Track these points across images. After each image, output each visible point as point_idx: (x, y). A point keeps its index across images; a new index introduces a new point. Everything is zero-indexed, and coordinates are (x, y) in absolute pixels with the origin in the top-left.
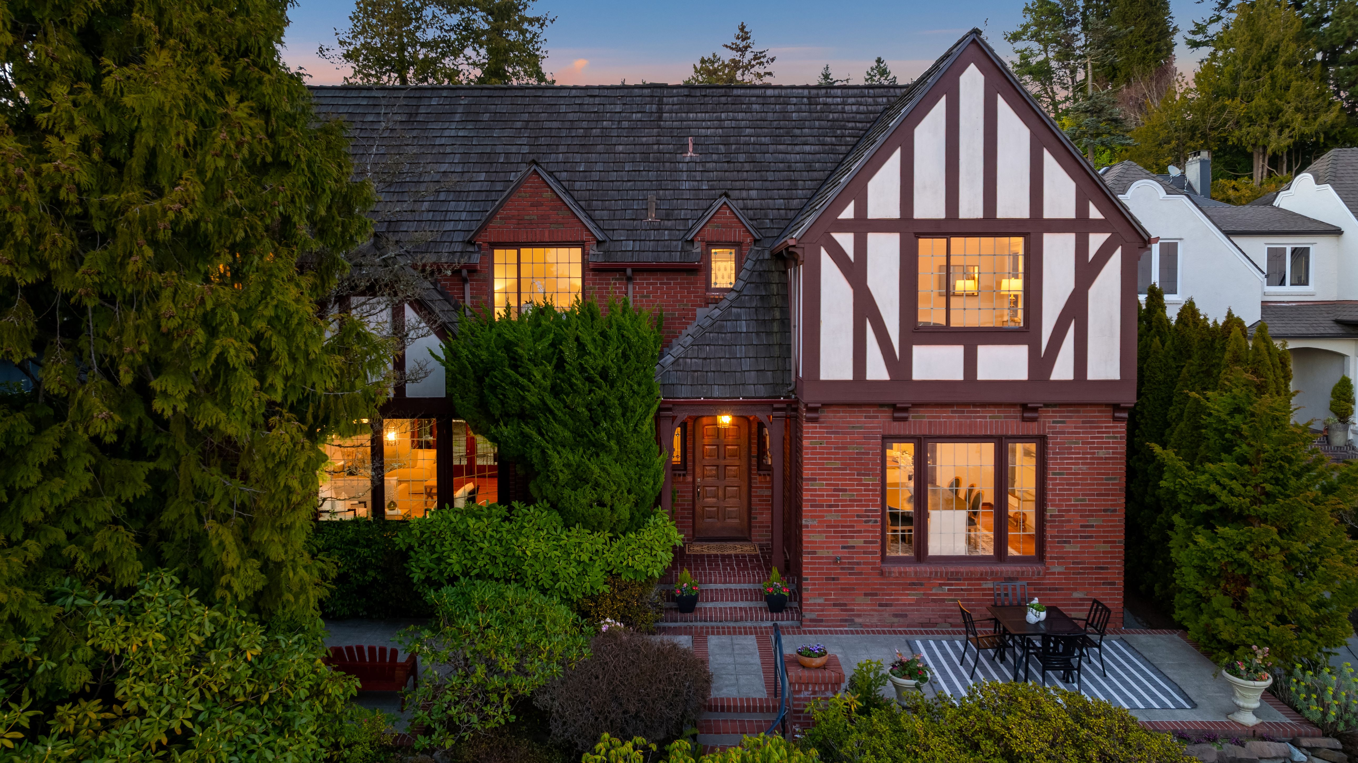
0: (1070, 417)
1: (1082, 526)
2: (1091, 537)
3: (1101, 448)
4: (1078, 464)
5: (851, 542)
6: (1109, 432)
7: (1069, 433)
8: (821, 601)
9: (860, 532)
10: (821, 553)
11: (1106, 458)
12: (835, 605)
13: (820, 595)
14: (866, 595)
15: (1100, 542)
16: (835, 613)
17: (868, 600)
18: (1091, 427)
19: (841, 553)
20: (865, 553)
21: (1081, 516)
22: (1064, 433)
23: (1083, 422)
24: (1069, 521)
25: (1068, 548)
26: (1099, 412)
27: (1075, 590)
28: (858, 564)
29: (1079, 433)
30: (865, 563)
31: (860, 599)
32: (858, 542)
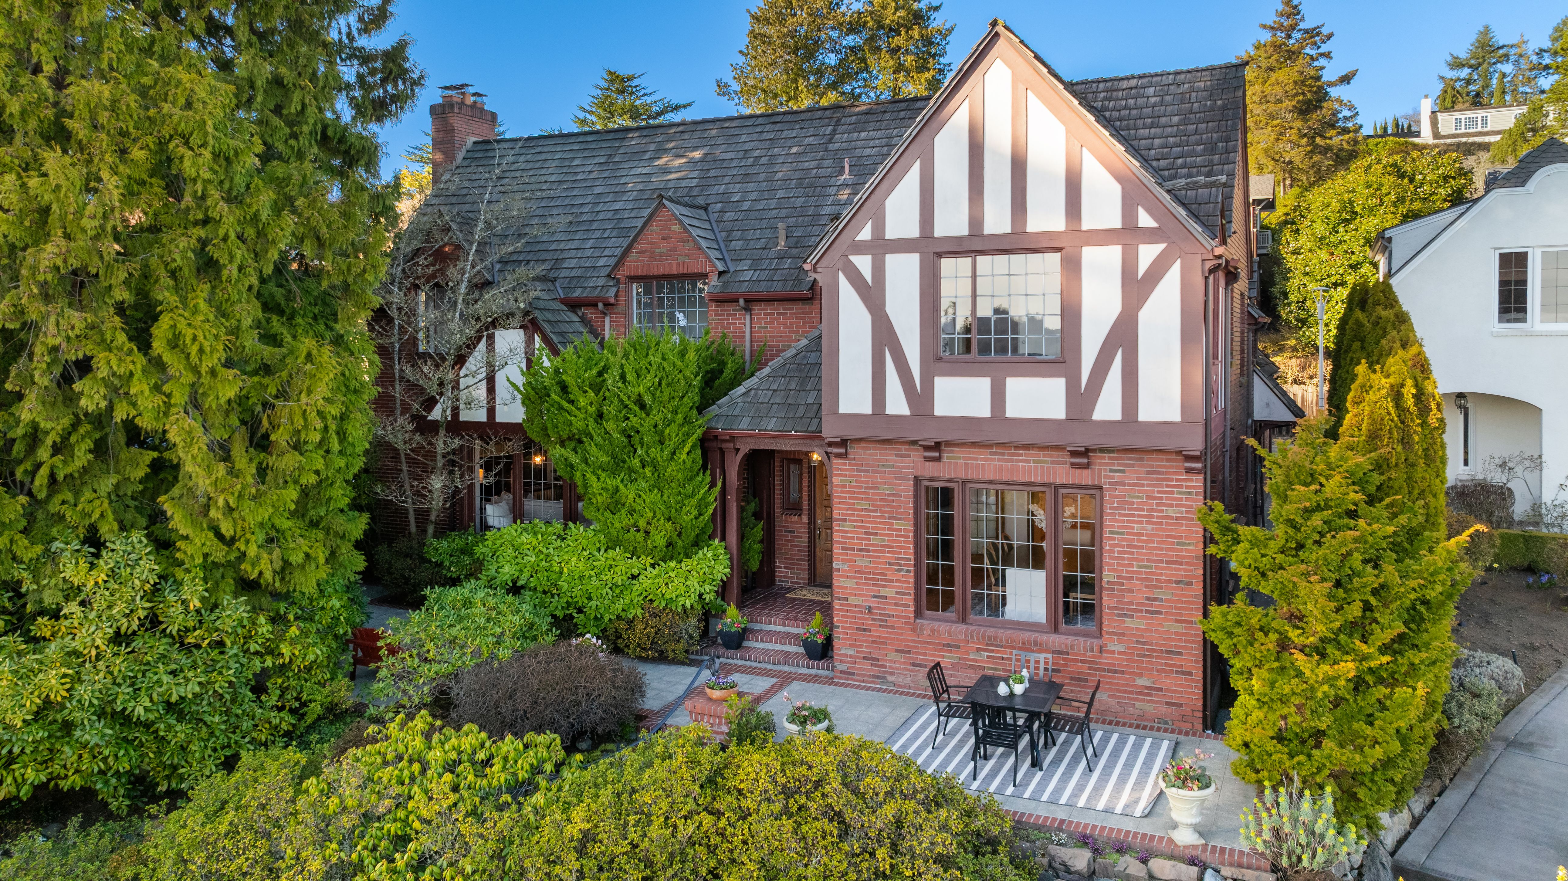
0: (1133, 466)
1: (1148, 599)
2: (1160, 613)
3: (1171, 505)
4: (1141, 522)
5: (883, 592)
6: (1181, 487)
7: (1129, 484)
8: (851, 652)
9: (892, 581)
10: (852, 600)
11: (1177, 518)
12: (866, 658)
13: (851, 645)
14: (899, 651)
15: (1170, 620)
16: (866, 667)
17: (899, 657)
18: (1158, 479)
19: (873, 602)
20: (897, 605)
21: (1147, 586)
22: (1123, 484)
23: (1148, 473)
24: (1132, 591)
25: (1129, 623)
26: (1168, 460)
27: (1140, 675)
28: (889, 616)
29: (1143, 485)
30: (898, 616)
31: (893, 656)
32: (890, 592)
